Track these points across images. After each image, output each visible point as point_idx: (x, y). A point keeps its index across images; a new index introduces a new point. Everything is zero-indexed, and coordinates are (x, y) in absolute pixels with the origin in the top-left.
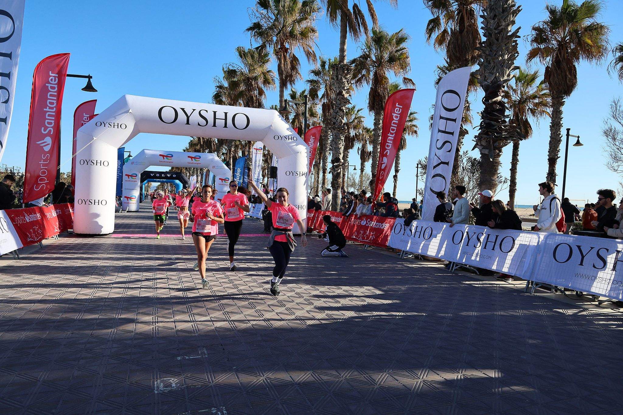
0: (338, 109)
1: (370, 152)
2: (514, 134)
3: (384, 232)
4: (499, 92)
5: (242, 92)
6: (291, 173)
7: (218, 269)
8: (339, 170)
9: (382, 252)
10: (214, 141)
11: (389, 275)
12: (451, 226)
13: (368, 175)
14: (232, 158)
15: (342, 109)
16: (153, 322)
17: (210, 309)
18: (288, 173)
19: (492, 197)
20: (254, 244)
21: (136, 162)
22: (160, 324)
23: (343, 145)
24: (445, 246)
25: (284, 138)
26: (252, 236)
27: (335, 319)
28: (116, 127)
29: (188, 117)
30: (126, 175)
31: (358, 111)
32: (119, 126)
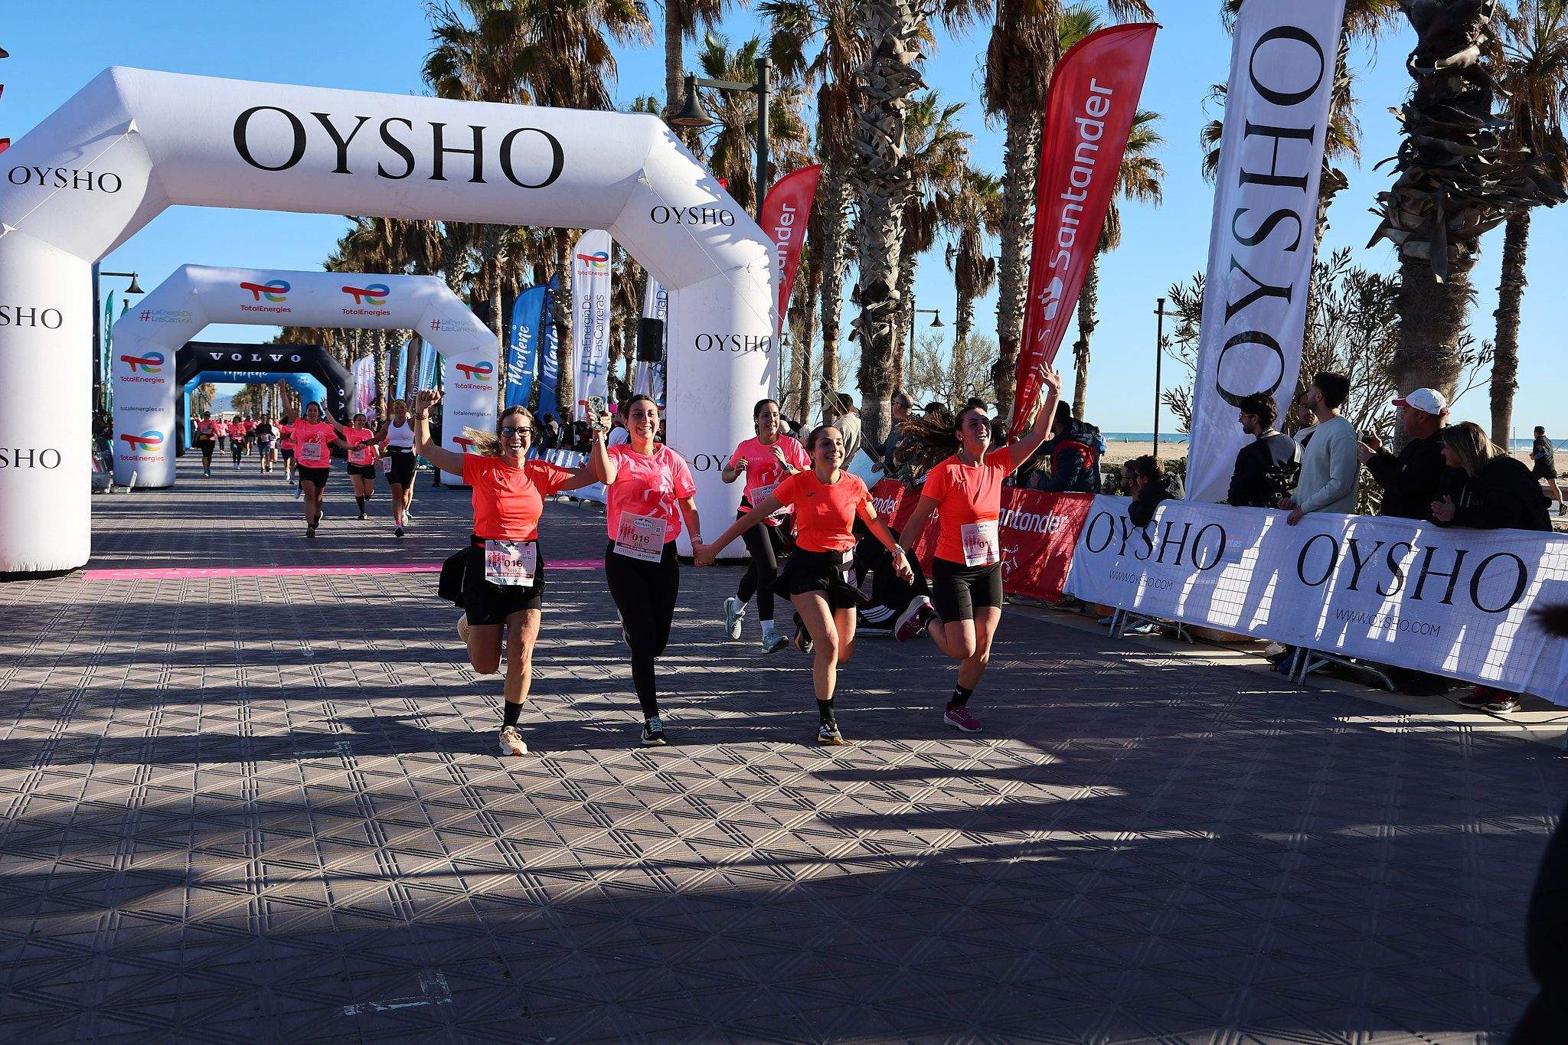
0: (878, 109)
1: (991, 260)
2: (1522, 185)
3: (1051, 546)
4: (1471, 29)
5: (530, 50)
6: (716, 343)
7: (469, 686)
8: (884, 326)
9: (1045, 617)
10: (433, 233)
11: (1073, 699)
12: (1292, 521)
13: (983, 343)
14: (499, 293)
15: (895, 107)
16: (249, 883)
17: (452, 830)
18: (704, 342)
19: (1443, 414)
20: (588, 595)
21: (159, 312)
22: (277, 890)
23: (898, 238)
24: (1270, 591)
25: (686, 217)
26: (580, 567)
27: (894, 858)
28: (83, 185)
29: (342, 147)
30: (125, 359)
31: (947, 113)
32: (96, 182)
